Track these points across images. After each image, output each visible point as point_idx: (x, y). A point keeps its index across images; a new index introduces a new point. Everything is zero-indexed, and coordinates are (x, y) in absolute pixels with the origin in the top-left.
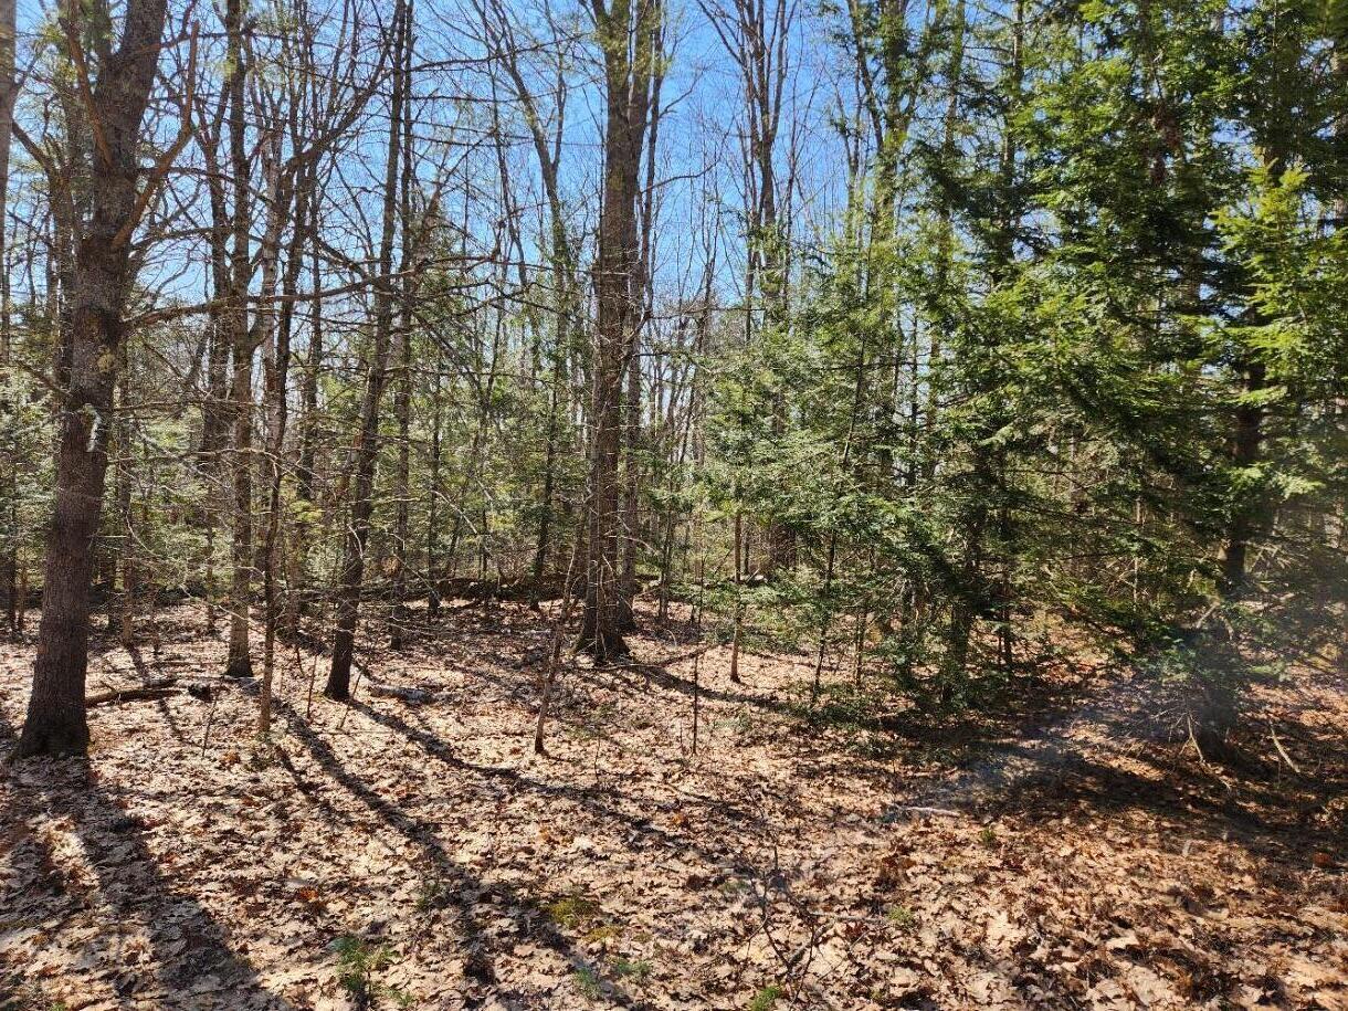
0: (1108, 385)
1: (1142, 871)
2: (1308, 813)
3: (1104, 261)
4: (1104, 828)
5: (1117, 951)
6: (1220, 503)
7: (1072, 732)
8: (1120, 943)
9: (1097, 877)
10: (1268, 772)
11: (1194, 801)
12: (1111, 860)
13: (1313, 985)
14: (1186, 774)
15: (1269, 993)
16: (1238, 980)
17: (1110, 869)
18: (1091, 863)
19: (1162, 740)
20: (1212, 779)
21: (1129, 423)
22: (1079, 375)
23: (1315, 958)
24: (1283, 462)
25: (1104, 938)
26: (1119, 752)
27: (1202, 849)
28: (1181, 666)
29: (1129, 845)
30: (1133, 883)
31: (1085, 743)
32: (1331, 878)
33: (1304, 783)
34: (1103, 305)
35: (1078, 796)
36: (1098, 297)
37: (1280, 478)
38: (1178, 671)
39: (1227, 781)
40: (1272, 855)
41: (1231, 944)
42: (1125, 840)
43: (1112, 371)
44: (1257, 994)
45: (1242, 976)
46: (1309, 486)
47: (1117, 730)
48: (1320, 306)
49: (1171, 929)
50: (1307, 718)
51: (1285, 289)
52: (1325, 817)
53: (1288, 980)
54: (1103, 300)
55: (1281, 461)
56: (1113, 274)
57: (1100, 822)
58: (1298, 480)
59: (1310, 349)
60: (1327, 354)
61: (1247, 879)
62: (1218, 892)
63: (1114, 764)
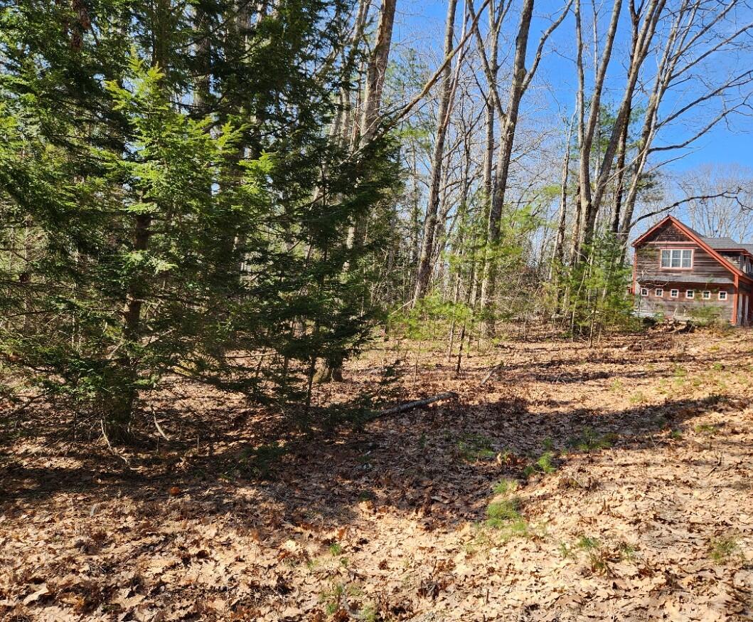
0: (38, 187)
1: (58, 537)
2: (173, 464)
3: (36, 94)
4: (33, 515)
5: (32, 603)
6: (117, 276)
7: (15, 448)
8: (34, 597)
9: (21, 553)
10: (153, 444)
11: (103, 476)
12: (35, 537)
13: (161, 571)
14: (100, 459)
15: (134, 588)
16: (117, 588)
17: (33, 545)
18: (19, 544)
19: (84, 439)
20: (117, 458)
21: (54, 217)
22: (13, 177)
23: (164, 554)
24: (156, 251)
25: (22, 598)
26: (52, 455)
27: (103, 507)
28: (91, 387)
29: (52, 521)
30: (50, 549)
31: (26, 454)
32: (179, 500)
33: (173, 445)
34: (36, 127)
35: (16, 496)
36: (32, 120)
37: (153, 261)
38: (90, 391)
39: (126, 457)
40: (147, 498)
41: (113, 565)
42: (47, 519)
43: (39, 177)
44: (127, 591)
45: (119, 584)
46: (169, 266)
47: (52, 440)
48: (173, 157)
49: (74, 571)
50: (177, 406)
51: (153, 143)
52: (182, 464)
53: (147, 575)
54: (36, 123)
55: (155, 250)
56: (45, 106)
57: (30, 511)
58: (163, 262)
59: (168, 183)
60: (178, 187)
61: (130, 518)
62: (109, 534)
63: (47, 465)
